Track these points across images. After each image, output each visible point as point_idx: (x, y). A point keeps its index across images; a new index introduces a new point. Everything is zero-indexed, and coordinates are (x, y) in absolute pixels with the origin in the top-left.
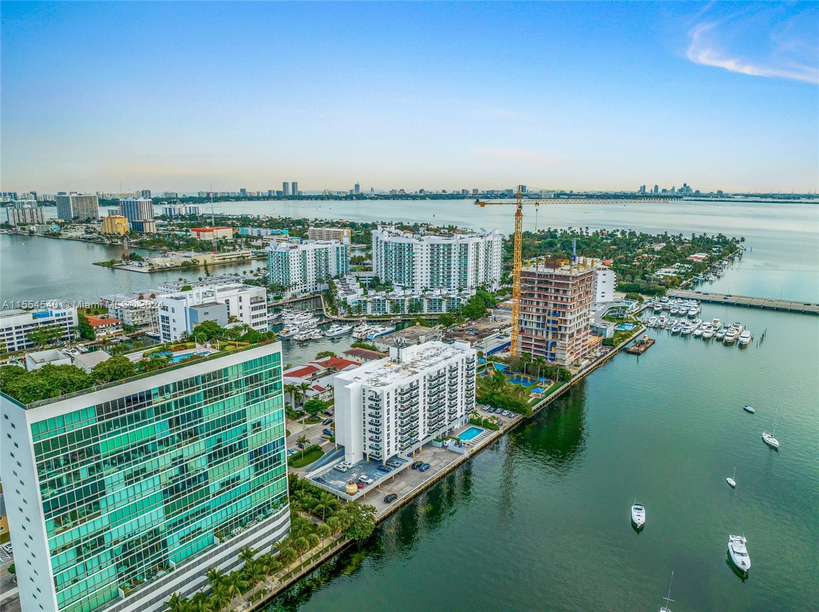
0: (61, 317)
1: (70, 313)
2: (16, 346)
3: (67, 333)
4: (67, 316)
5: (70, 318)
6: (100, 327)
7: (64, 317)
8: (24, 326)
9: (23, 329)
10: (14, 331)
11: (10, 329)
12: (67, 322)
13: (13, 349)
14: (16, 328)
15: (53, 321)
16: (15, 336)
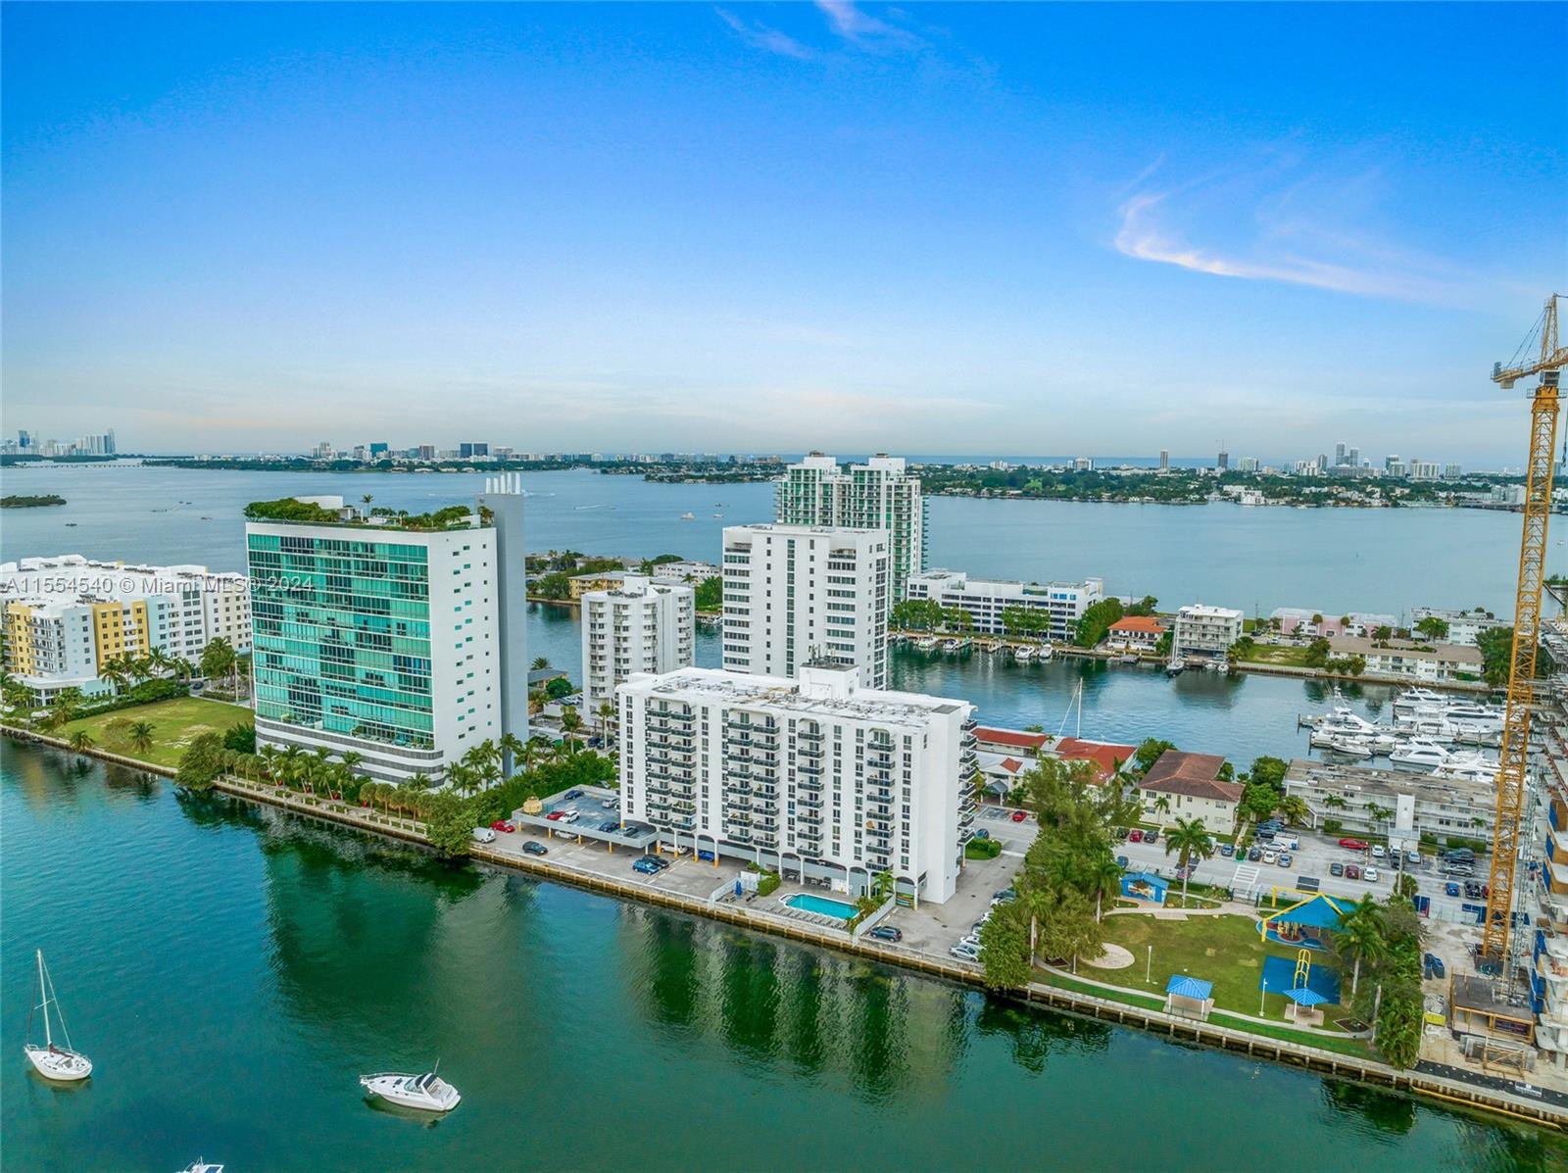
0: (1058, 601)
1: (1074, 597)
2: (992, 626)
3: (1063, 628)
4: (1068, 601)
5: (1073, 606)
6: (1121, 633)
7: (1063, 601)
8: (1007, 601)
9: (1004, 605)
10: (993, 604)
11: (989, 600)
12: (1067, 610)
13: (988, 630)
14: (997, 600)
15: (1046, 604)
16: (993, 611)
